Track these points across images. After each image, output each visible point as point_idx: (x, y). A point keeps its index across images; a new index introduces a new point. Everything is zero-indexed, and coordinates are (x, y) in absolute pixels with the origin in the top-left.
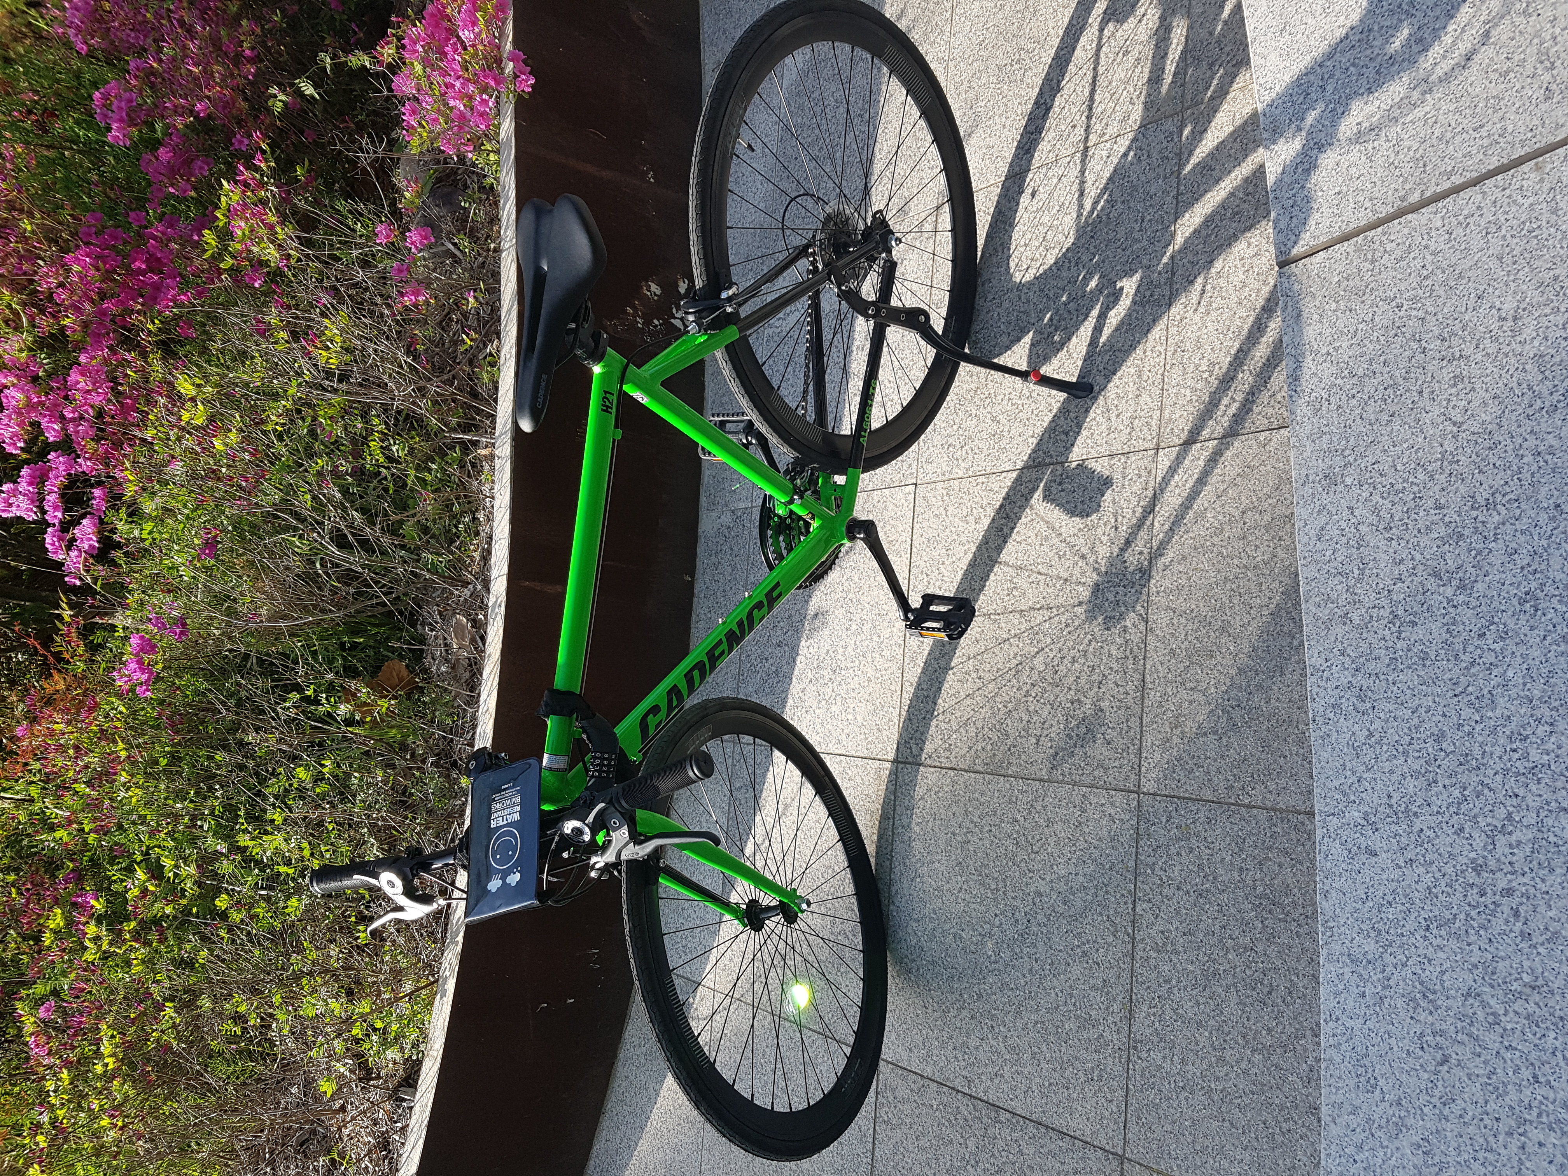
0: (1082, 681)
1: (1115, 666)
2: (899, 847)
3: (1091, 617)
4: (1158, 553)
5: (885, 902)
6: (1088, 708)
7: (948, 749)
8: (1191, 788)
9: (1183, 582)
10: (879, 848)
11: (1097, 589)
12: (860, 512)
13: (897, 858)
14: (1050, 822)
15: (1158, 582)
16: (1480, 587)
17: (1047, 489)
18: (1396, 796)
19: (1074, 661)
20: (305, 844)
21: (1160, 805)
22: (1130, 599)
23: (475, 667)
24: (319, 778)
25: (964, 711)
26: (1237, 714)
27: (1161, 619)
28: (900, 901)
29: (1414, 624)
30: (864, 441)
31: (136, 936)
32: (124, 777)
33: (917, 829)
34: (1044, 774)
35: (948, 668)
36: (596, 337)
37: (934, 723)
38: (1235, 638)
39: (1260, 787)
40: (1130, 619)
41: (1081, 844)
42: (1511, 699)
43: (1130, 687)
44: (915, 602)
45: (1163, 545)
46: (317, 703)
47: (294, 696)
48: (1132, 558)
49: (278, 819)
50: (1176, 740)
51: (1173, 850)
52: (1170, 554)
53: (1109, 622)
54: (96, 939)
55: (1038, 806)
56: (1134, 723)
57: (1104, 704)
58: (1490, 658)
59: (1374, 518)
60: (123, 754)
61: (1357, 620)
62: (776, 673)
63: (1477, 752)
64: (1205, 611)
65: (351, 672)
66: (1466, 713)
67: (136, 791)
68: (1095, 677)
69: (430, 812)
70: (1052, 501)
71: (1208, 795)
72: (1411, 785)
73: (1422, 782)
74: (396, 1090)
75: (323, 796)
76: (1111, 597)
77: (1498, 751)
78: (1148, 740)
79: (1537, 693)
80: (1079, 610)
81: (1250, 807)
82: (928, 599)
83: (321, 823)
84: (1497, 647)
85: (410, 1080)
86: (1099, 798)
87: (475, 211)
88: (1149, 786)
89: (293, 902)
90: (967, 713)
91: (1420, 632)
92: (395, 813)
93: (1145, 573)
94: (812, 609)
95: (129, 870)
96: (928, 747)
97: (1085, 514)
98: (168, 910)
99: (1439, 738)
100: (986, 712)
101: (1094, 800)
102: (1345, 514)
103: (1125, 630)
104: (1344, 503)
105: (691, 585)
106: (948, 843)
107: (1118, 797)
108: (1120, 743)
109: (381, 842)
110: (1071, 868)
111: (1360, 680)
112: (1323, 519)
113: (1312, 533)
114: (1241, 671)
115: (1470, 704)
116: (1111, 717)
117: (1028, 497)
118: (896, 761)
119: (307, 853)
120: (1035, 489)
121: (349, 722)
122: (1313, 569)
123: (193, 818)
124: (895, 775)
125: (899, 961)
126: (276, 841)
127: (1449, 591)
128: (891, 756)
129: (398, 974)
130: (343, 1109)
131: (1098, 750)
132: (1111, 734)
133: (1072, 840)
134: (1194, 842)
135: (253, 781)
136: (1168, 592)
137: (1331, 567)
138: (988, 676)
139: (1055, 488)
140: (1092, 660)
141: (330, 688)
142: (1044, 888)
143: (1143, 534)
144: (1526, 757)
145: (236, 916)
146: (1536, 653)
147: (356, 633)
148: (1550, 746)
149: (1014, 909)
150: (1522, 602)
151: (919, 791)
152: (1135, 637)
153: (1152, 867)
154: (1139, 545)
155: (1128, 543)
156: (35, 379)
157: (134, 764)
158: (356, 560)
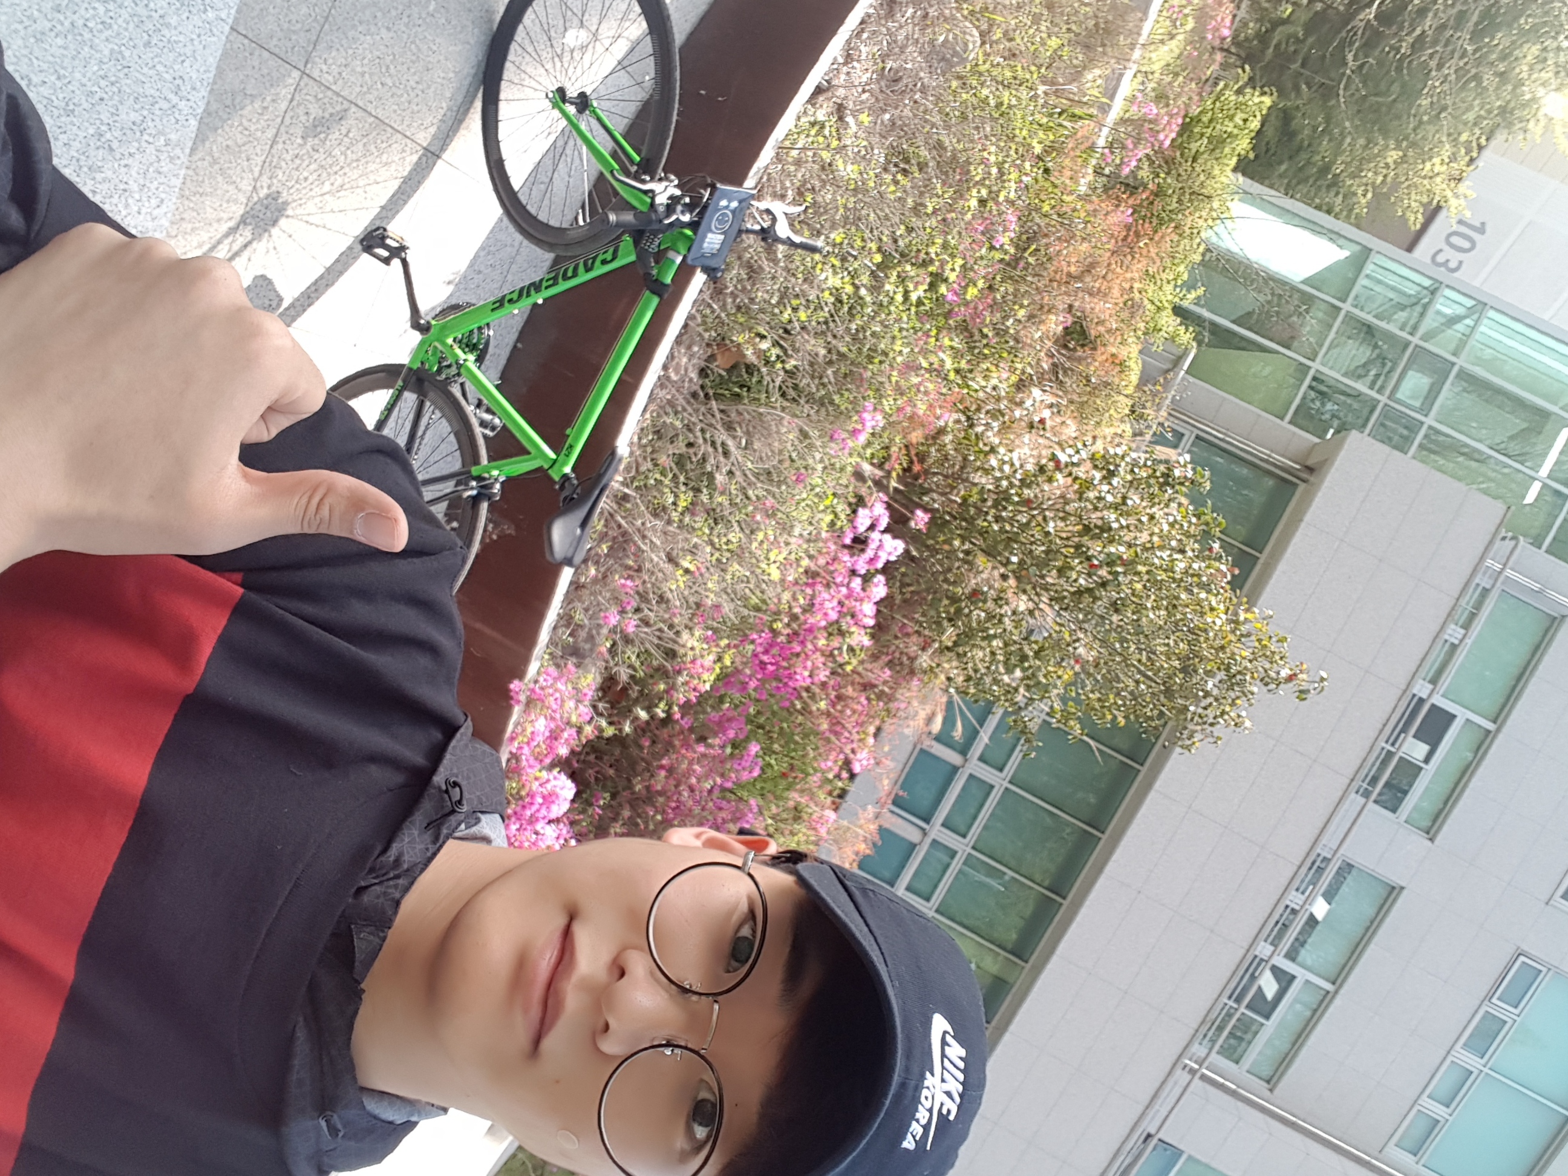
0: (306, 162)
1: (283, 164)
2: (460, 99)
3: (286, 204)
4: (233, 230)
5: (483, 65)
6: (311, 142)
7: (404, 151)
8: (273, 62)
9: (225, 205)
10: (472, 102)
11: (275, 222)
12: (416, 337)
13: (464, 90)
14: (363, 74)
15: (238, 210)
16: (91, 131)
17: (279, 305)
18: (184, 17)
19: (306, 179)
20: (818, 272)
21: (293, 59)
22: (258, 207)
23: (678, 341)
24: (795, 310)
25: (384, 173)
26: (228, 102)
27: (246, 186)
28: (474, 61)
29: (134, 123)
30: (400, 383)
31: (932, 261)
32: (899, 359)
33: (444, 105)
34: (354, 109)
35: (383, 208)
36: (562, 487)
37: (405, 173)
38: (211, 154)
39: (235, 46)
40: (263, 193)
41: (350, 52)
42: (101, 52)
43: (280, 146)
44: (396, 263)
45: (227, 235)
46: (778, 357)
47: (788, 367)
48: (247, 233)
49: (827, 294)
50: (269, 99)
51: (299, 26)
52: (224, 227)
53: (274, 196)
54: (953, 270)
55: (365, 89)
56: (287, 121)
57: (299, 141)
58: (103, 83)
59: (130, 201)
60: (895, 373)
61: (162, 139)
62: (489, 253)
63: (131, 26)
64: (220, 179)
65: (750, 369)
66: (127, 53)
67: (897, 348)
68: (298, 161)
69: (740, 258)
70: (278, 296)
71: (266, 54)
72: (174, 21)
73: (168, 19)
74: (828, 89)
75: (797, 296)
76: (269, 214)
77: (120, 21)
78: (283, 106)
79: (86, 49)
80: (289, 212)
81: (245, 36)
82: (386, 261)
83: (805, 280)
84: (96, 88)
85: (819, 91)
86: (328, 79)
87: (565, 635)
88: (296, 74)
89: (838, 240)
90: (383, 171)
91: (133, 116)
92: (760, 267)
93: (243, 221)
94: (451, 288)
95: (920, 303)
96: (415, 158)
97: (263, 277)
98: (908, 268)
99: (147, 44)
100: (372, 167)
101: (331, 78)
102: (144, 211)
103: (269, 187)
104: (141, 217)
105: (518, 340)
106: (429, 87)
107: (316, 74)
108: (301, 111)
109: (775, 252)
110: (362, 38)
111: (175, 99)
112: (156, 212)
113: (164, 206)
114: (216, 129)
115: (124, 58)
116: (299, 131)
117: (292, 306)
118: (438, 157)
119: (819, 266)
120: (287, 309)
121: (763, 337)
122: (172, 183)
123: (873, 318)
124: (443, 149)
125: (490, 21)
126: (834, 281)
127: (108, 136)
128: (440, 162)
129: (798, 163)
130: (864, 91)
131: (315, 111)
132: (303, 118)
133: (354, 56)
134: (286, 26)
135: (831, 325)
136: (236, 201)
137: (163, 180)
138: (360, 191)
139: (274, 304)
140: (295, 174)
141: (767, 363)
142: (383, 31)
143: (236, 247)
144: (108, 10)
145: (873, 246)
146: (78, 75)
147: (738, 395)
148: (91, 12)
149: (407, 25)
150: (73, 111)
151: (433, 130)
152: (265, 181)
153: (315, 20)
154: (240, 241)
155: (246, 246)
156: (853, 616)
157: (891, 366)
158: (722, 436)
